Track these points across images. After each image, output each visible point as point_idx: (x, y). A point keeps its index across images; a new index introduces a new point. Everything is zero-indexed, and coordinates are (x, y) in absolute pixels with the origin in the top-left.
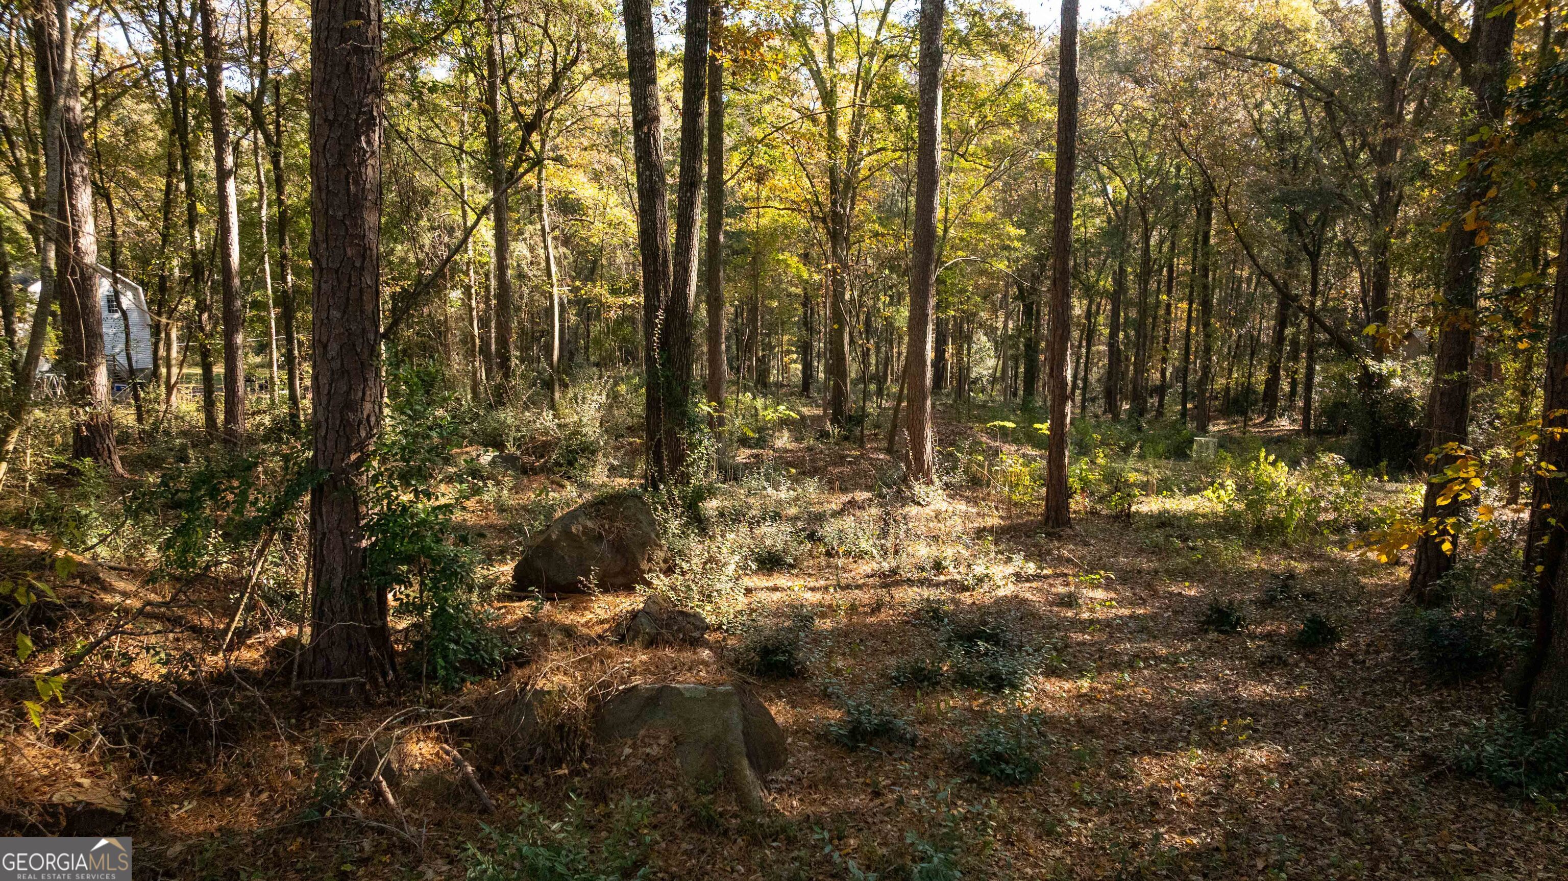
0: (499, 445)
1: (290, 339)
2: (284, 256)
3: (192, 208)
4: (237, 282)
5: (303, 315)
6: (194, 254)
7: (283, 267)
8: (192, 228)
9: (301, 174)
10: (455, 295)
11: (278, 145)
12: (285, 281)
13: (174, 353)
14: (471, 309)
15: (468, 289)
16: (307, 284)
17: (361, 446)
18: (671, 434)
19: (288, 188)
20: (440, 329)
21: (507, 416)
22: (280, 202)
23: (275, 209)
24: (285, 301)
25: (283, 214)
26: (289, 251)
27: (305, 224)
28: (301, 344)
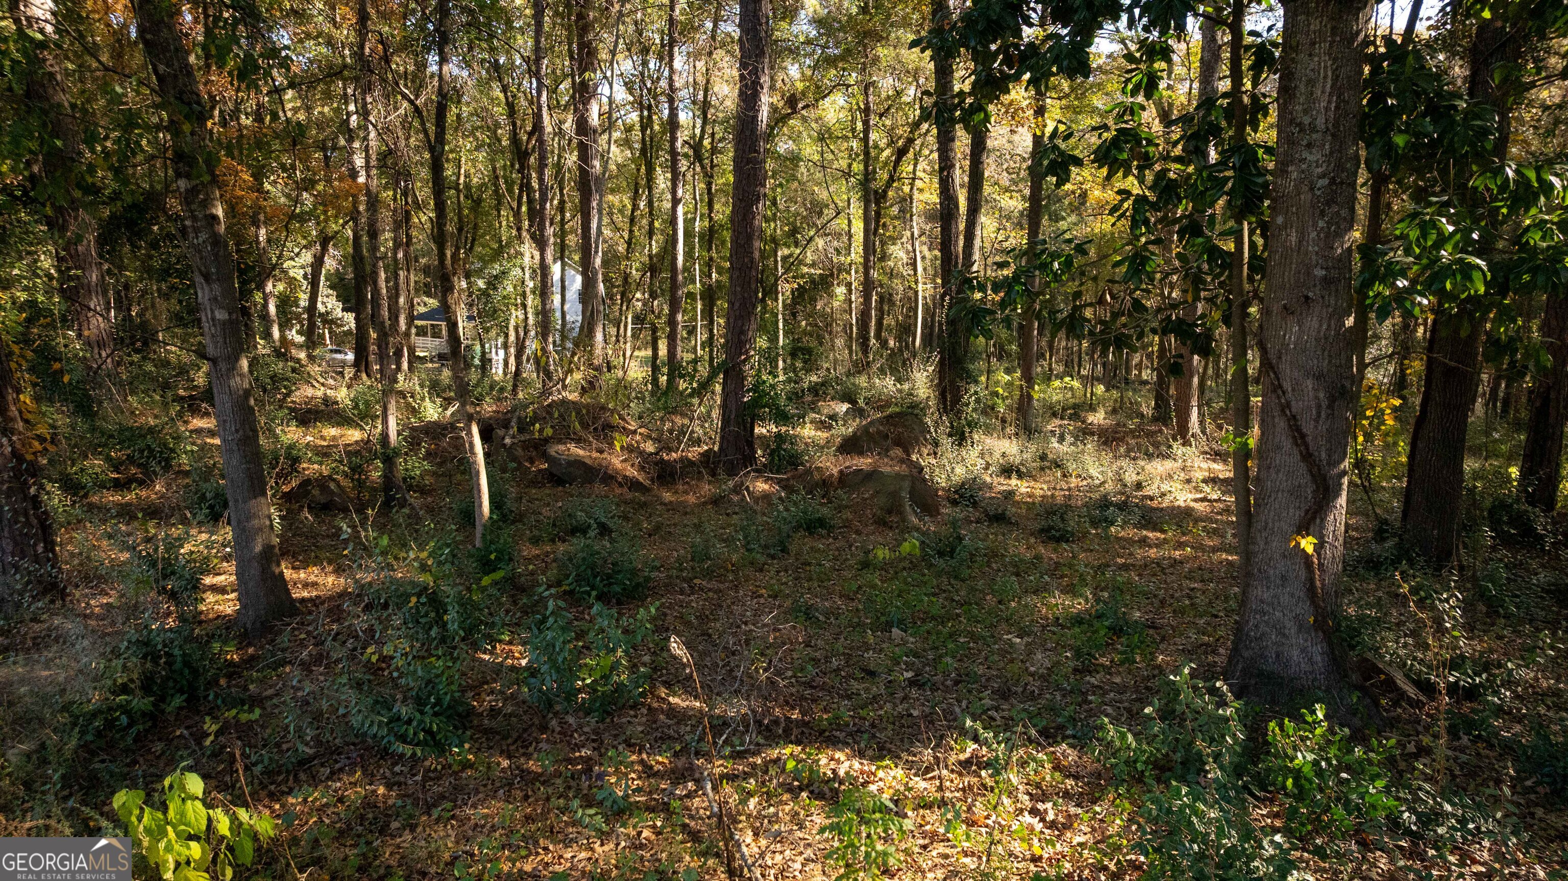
0: (853, 402)
1: (711, 322)
2: (711, 259)
3: (651, 224)
4: (680, 277)
5: (722, 304)
6: (651, 257)
7: (710, 267)
8: (651, 238)
9: (727, 195)
10: (840, 291)
11: (712, 177)
12: (710, 276)
13: (629, 333)
14: (851, 302)
15: (849, 285)
16: (725, 278)
17: (747, 352)
18: (952, 382)
19: (717, 207)
20: (829, 320)
21: (862, 381)
22: (711, 219)
23: (706, 224)
24: (709, 295)
25: (711, 228)
26: (714, 255)
27: (727, 235)
28: (719, 325)
